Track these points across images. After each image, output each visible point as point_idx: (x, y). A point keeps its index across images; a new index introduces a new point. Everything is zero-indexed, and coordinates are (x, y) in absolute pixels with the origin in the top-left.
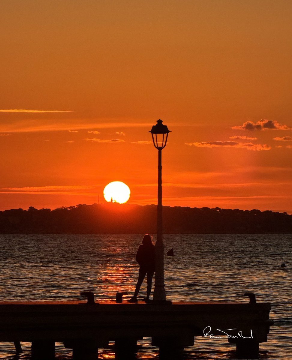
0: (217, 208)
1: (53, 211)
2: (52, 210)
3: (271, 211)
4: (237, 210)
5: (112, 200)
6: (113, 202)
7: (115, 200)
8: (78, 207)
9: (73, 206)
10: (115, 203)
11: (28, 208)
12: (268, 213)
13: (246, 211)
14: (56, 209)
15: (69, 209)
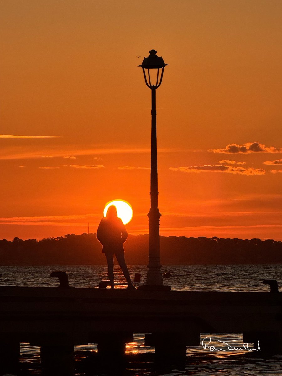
0: (215, 238)
1: (40, 241)
2: (38, 241)
3: (273, 240)
4: (236, 240)
8: (66, 237)
9: (60, 236)
11: (13, 239)
12: (270, 242)
13: (245, 240)
14: (42, 240)
15: (56, 240)
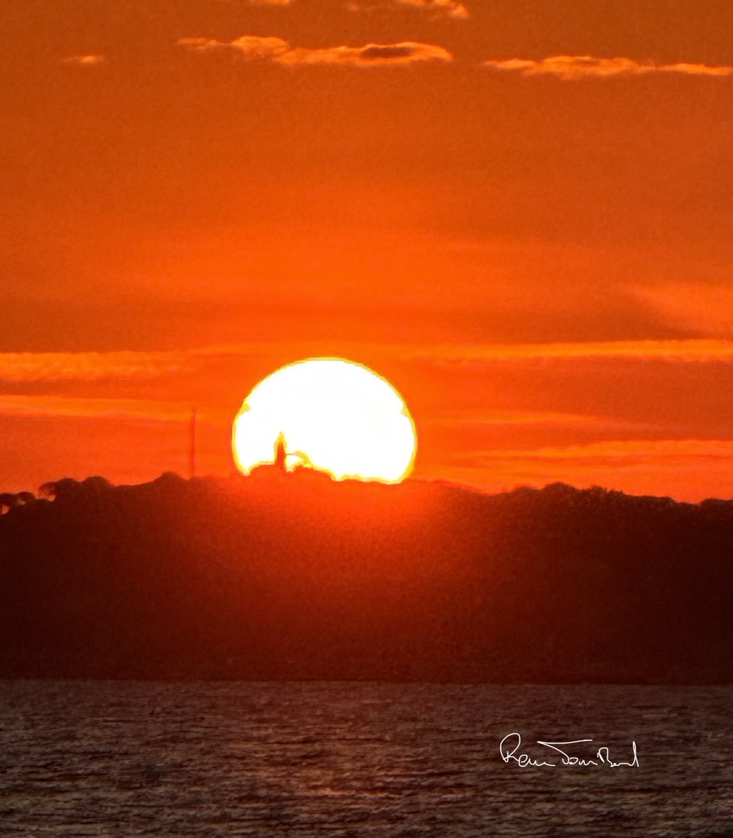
5: (281, 454)
6: (291, 463)
7: (298, 454)
8: (50, 498)
10: (300, 470)
